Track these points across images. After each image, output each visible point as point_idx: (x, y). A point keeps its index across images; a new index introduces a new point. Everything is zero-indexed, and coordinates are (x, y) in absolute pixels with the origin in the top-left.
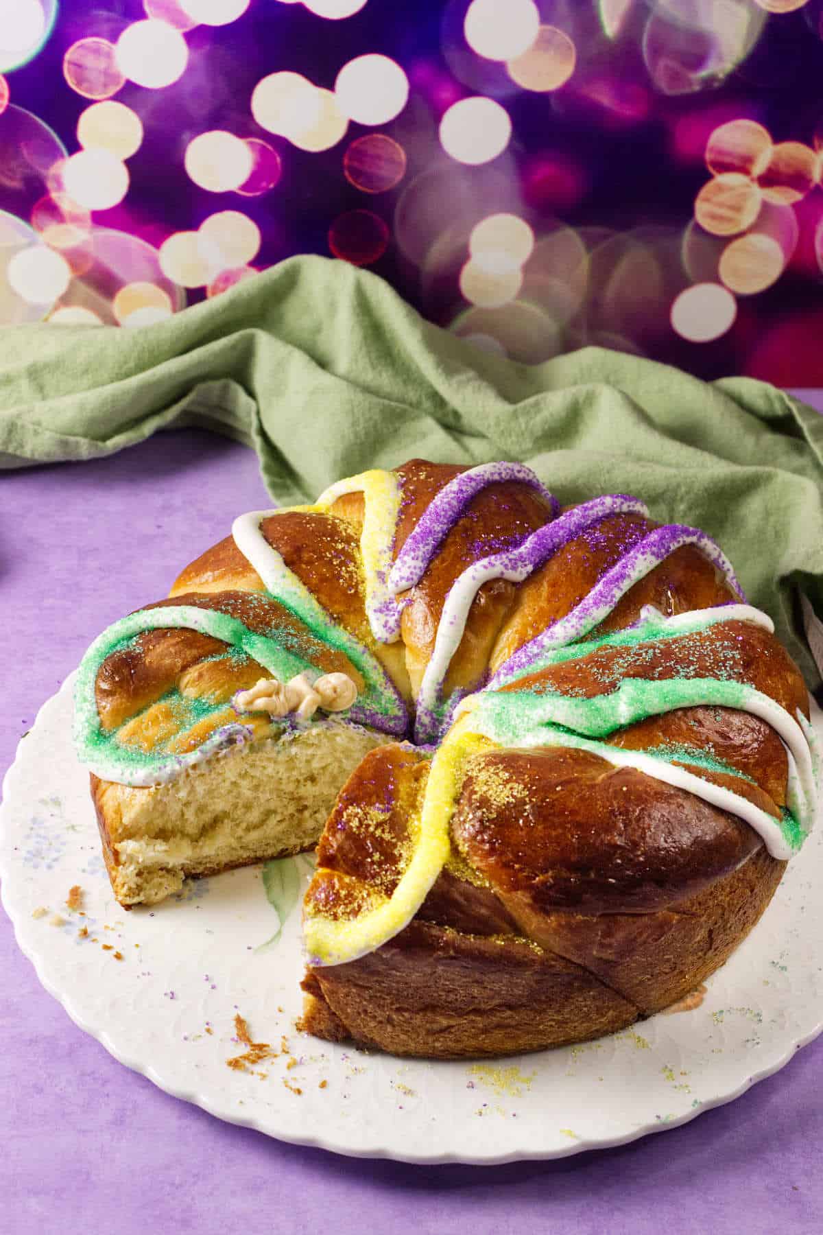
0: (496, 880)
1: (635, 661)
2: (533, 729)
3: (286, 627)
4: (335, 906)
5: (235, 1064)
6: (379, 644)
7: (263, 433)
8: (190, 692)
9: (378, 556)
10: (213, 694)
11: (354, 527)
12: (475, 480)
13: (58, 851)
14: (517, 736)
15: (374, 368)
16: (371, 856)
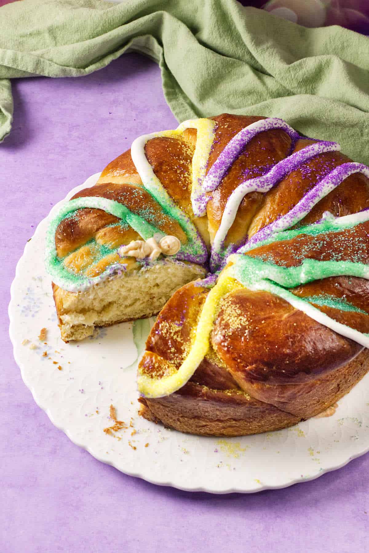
0: (229, 365)
1: (313, 248)
2: (259, 281)
3: (150, 208)
4: (152, 371)
5: (107, 431)
6: (196, 216)
7: (165, 65)
8: (100, 241)
9: (199, 170)
10: (111, 244)
11: (191, 150)
12: (250, 133)
13: (39, 307)
14: (251, 283)
15: (221, 37)
16: (170, 349)
